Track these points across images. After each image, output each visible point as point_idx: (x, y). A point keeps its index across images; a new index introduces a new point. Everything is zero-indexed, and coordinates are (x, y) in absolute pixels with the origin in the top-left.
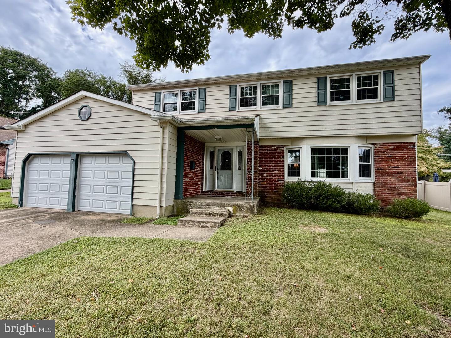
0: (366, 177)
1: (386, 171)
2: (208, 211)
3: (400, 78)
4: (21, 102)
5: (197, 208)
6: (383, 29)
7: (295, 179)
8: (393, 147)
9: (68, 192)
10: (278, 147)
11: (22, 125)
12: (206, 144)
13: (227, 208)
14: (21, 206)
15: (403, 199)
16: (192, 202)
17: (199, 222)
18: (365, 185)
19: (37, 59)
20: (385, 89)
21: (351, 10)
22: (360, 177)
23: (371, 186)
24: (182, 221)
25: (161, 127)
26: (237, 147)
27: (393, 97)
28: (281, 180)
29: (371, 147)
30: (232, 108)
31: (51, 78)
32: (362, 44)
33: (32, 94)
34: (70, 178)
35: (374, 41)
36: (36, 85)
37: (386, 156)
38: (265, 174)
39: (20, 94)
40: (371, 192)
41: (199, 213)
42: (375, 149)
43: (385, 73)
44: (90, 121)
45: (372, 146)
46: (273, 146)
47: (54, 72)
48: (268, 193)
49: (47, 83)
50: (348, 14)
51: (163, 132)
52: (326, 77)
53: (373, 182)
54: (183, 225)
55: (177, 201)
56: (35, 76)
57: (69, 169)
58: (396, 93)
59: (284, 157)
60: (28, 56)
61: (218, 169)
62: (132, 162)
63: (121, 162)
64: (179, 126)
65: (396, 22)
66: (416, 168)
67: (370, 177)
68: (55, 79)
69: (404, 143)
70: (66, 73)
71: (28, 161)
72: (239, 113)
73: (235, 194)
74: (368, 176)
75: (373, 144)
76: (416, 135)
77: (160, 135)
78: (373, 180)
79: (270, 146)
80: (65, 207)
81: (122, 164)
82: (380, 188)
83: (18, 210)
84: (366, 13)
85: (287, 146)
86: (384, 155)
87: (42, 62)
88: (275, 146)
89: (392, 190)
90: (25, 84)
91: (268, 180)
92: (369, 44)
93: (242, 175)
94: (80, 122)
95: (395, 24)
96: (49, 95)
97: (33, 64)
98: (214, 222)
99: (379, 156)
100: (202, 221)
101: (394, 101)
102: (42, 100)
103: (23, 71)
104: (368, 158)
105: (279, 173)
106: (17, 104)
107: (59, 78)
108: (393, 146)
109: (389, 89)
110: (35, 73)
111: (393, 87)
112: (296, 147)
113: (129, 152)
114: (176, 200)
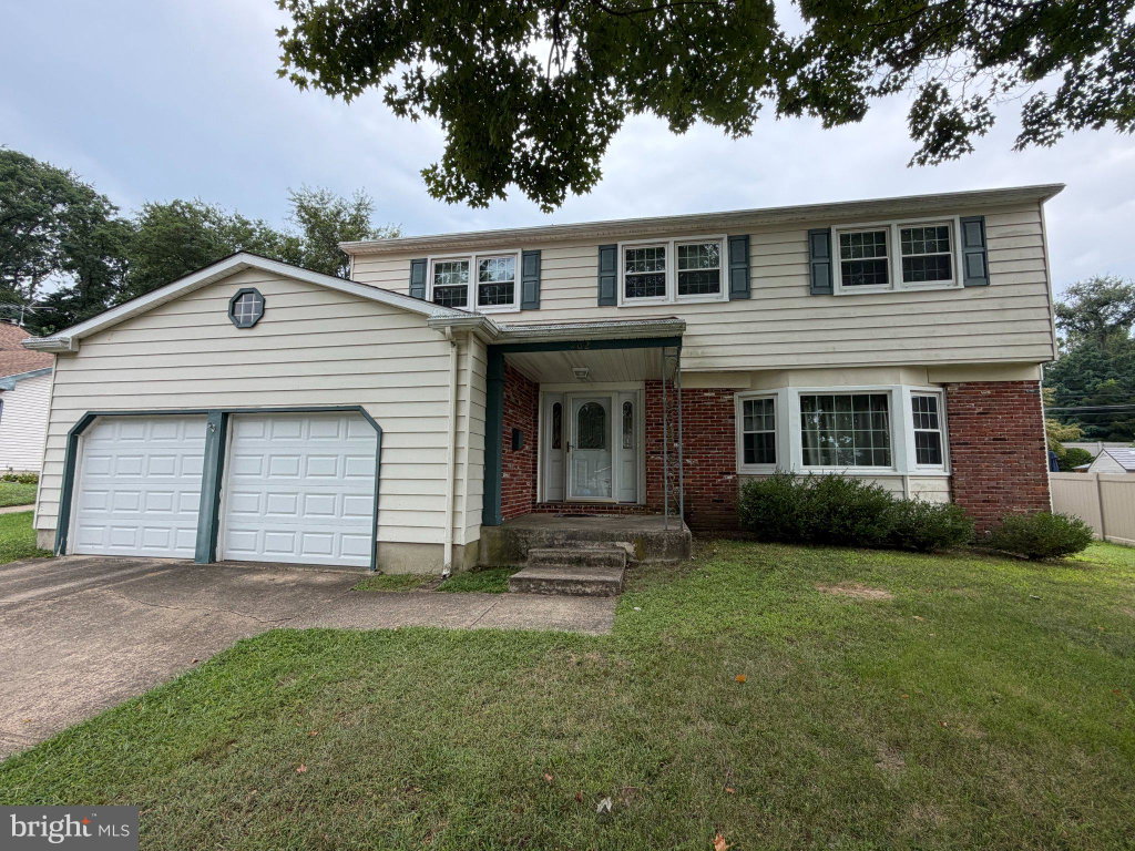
0: (932, 463)
1: (975, 448)
2: (573, 553)
3: (998, 232)
4: (22, 280)
5: (543, 547)
6: (991, 123)
7: (764, 470)
8: (989, 392)
9: (197, 513)
10: (720, 391)
11: (73, 338)
12: (542, 387)
13: (618, 544)
14: (63, 552)
15: (1020, 513)
16: (530, 532)
17: (566, 582)
18: (931, 482)
19: (67, 174)
20: (967, 258)
21: (903, 81)
22: (918, 462)
23: (944, 485)
24: (520, 580)
25: (453, 344)
26: (620, 393)
27: (986, 276)
28: (729, 474)
29: (939, 393)
30: (607, 299)
31: (104, 222)
32: (937, 156)
33: (48, 260)
34: (205, 474)
35: (971, 150)
36: (62, 237)
37: (973, 414)
38: (688, 458)
39: (19, 259)
40: (944, 498)
41: (550, 560)
42: (949, 397)
43: (964, 223)
44: (261, 329)
45: (940, 389)
46: (706, 390)
47: (112, 207)
48: (698, 505)
49: (94, 234)
50: (897, 88)
51: (458, 356)
52: (829, 230)
53: (948, 474)
54: (522, 591)
55: (490, 529)
56: (61, 216)
57: (203, 452)
58: (992, 268)
59: (734, 417)
60: (43, 165)
61: (573, 448)
62: (375, 433)
63: (342, 434)
64: (492, 342)
65: (1026, 107)
66: (1043, 439)
67: (940, 463)
68: (115, 224)
69: (1013, 383)
70: (146, 211)
71: (84, 433)
72: (623, 311)
73: (618, 508)
74: (936, 459)
75: (944, 385)
76: (1039, 363)
77: (451, 364)
78: (947, 469)
79: (699, 390)
80: (188, 553)
81: (347, 437)
82: (964, 488)
83: (55, 562)
84: (942, 87)
85: (741, 390)
86: (969, 409)
87: (80, 180)
88: (712, 390)
89: (992, 492)
90: (32, 234)
91: (697, 473)
92: (956, 156)
93: (634, 462)
94: (233, 331)
95: (1025, 113)
96: (98, 263)
97: (57, 185)
98: (603, 582)
99: (959, 414)
100: (572, 581)
101: (988, 284)
102: (76, 275)
103: (31, 204)
104: (934, 418)
105: (722, 457)
106: (11, 284)
107: (125, 222)
108: (989, 388)
109: (976, 259)
110: (60, 208)
111: (984, 255)
112: (762, 392)
113: (366, 407)
114: (485, 528)
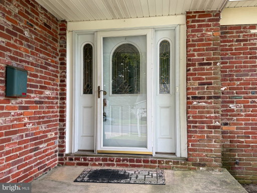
38: (232, 102)
48: (243, 155)
61: (105, 93)
73: (154, 161)
79: (245, 27)
91: (243, 120)
